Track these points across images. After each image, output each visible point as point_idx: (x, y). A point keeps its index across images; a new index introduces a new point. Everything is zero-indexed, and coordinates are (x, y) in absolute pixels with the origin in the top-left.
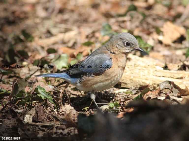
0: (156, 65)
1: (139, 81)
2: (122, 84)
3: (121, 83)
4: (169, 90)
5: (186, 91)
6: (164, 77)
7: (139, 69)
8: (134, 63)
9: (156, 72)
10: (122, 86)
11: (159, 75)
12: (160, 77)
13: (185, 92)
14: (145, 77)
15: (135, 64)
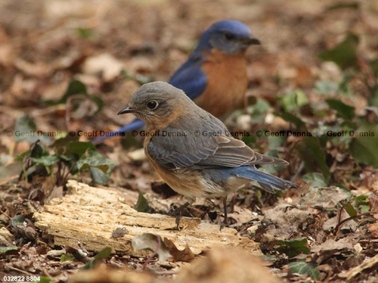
0: (124, 203)
1: (89, 233)
2: (56, 239)
3: (53, 236)
4: (150, 252)
5: (185, 254)
6: (139, 226)
7: (90, 210)
8: (79, 197)
9: (123, 216)
10: (56, 243)
11: (131, 223)
12: (132, 226)
13: (183, 256)
14: (102, 226)
15: (82, 200)
